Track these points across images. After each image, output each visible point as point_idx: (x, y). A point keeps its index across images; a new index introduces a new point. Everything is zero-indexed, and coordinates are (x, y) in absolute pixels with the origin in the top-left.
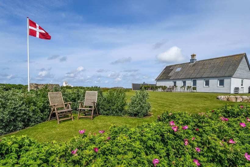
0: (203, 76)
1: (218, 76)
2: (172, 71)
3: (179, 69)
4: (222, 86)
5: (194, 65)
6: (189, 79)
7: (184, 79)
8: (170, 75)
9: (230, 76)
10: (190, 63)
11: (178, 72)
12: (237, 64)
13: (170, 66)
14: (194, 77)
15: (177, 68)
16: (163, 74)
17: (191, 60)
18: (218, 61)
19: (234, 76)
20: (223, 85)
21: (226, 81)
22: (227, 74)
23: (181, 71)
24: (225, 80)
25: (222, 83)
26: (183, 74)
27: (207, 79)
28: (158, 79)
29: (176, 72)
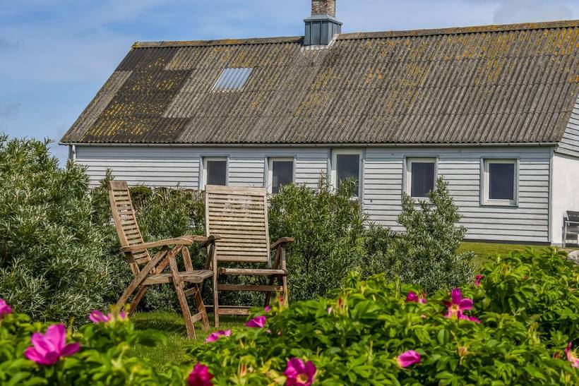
0: (400, 136)
1: (480, 137)
2: (188, 88)
3: (233, 78)
4: (506, 202)
5: (332, 59)
6: (313, 145)
7: (278, 145)
8: (175, 109)
9: (547, 147)
10: (301, 41)
11: (234, 98)
12: (570, 79)
13: (168, 50)
14: (345, 137)
15: (216, 69)
16: (119, 98)
17: (308, 22)
18: (472, 49)
19: (563, 146)
20: (511, 198)
21: (526, 172)
22: (528, 135)
23: (251, 89)
24: (520, 166)
25: (503, 183)
26: (268, 111)
27: (422, 156)
28: (88, 138)
29: (219, 96)
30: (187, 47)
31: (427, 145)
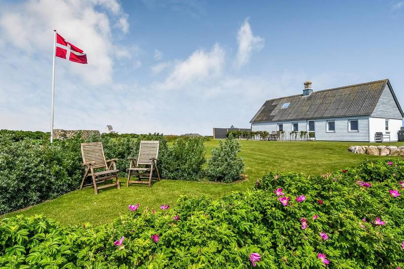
0: (325, 115)
1: (347, 114)
2: (276, 108)
3: (286, 105)
4: (356, 131)
5: (309, 98)
6: (302, 119)
7: (294, 120)
8: (273, 114)
9: (367, 115)
10: (302, 95)
11: (285, 110)
12: (376, 96)
13: (273, 101)
14: (310, 117)
15: (282, 104)
16: (262, 112)
17: (304, 90)
18: (347, 92)
19: (372, 115)
20: (357, 129)
21: (361, 123)
22: (362, 112)
23: (289, 107)
24: (359, 121)
25: (355, 126)
26: (293, 112)
27: (331, 120)
28: (255, 121)
29: (282, 110)
30: (277, 100)
31: (332, 117)
